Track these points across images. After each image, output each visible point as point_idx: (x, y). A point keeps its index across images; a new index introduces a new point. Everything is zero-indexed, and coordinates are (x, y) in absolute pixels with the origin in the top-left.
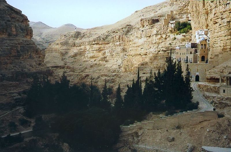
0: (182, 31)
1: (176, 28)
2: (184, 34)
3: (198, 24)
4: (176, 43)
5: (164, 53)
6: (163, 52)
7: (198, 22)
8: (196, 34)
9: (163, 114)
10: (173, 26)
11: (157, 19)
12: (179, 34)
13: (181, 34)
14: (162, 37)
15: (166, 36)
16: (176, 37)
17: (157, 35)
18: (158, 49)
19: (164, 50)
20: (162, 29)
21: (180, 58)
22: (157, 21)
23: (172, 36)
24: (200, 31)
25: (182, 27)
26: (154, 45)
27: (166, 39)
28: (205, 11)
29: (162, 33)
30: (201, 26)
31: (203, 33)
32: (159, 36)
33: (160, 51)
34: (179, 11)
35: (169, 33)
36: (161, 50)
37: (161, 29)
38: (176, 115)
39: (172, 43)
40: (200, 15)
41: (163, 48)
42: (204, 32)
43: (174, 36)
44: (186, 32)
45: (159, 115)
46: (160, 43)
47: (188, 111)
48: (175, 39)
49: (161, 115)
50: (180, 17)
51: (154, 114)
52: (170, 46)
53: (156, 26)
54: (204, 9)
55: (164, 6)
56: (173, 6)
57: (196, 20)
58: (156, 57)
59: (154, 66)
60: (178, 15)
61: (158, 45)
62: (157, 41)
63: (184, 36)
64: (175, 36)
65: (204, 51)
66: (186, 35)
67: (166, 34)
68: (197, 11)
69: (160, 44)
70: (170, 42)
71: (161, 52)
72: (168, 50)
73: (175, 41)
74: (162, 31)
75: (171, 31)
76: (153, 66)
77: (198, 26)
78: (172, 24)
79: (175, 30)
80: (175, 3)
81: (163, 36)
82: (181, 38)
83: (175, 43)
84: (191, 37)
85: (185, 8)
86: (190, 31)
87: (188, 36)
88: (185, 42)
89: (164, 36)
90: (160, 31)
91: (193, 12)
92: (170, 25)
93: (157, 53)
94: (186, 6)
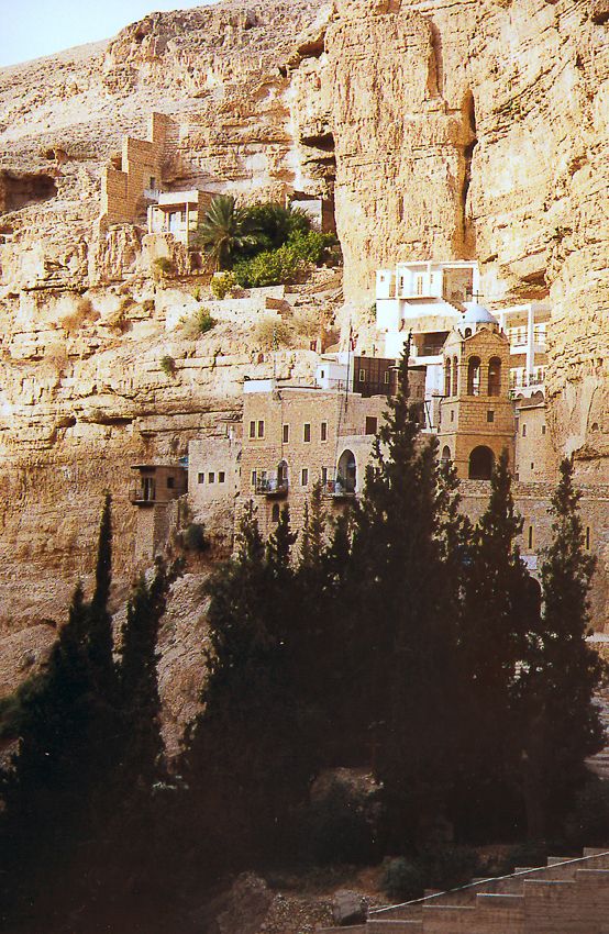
0: (258, 266)
1: (209, 245)
2: (277, 292)
3: (394, 217)
4: (220, 360)
5: (108, 437)
6: (102, 430)
7: (394, 201)
8: (382, 290)
9: (360, 885)
10: (181, 228)
11: (36, 170)
12: (236, 295)
13: (252, 290)
14: (87, 310)
15: (129, 303)
16: (214, 316)
17: (46, 292)
18: (57, 407)
19: (108, 413)
20: (94, 248)
21: (282, 469)
22: (42, 187)
23: (179, 306)
24: (406, 273)
25: (253, 241)
26: (28, 370)
27: (123, 325)
28: (445, 120)
29: (93, 278)
30: (411, 235)
31: (435, 290)
32: (66, 306)
33: (71, 422)
34: (220, 121)
35: (149, 283)
36: (87, 413)
37: (86, 249)
38: (493, 887)
39: (187, 362)
40: (406, 154)
41: (99, 401)
42: (438, 276)
43: (196, 307)
44: (292, 278)
45: (327, 898)
46: (73, 357)
47: (589, 853)
48: (207, 324)
49: (346, 899)
50: (225, 170)
51: (285, 888)
52: (163, 377)
53: (42, 226)
54: (432, 104)
55: (57, 91)
56: (132, 97)
57: (379, 183)
58: (42, 466)
59: (23, 537)
60: (208, 150)
61: (62, 375)
62: (52, 340)
63: (280, 307)
64: (205, 304)
65: (490, 414)
66: (292, 299)
67: (126, 292)
68: (385, 117)
69: (79, 364)
70: (171, 350)
71: (79, 429)
72: (145, 414)
73: (207, 344)
74: (91, 267)
75: (168, 266)
76: (14, 542)
77: (395, 236)
78: (170, 210)
79: (196, 264)
80: (145, 70)
81: (96, 307)
82: (257, 319)
83: (207, 362)
84: (329, 313)
85: (265, 104)
86: (324, 273)
87: (305, 306)
88: (289, 354)
89: (108, 305)
90: (74, 264)
91: (352, 123)
92: (156, 219)
93: (53, 439)
94: (272, 90)
